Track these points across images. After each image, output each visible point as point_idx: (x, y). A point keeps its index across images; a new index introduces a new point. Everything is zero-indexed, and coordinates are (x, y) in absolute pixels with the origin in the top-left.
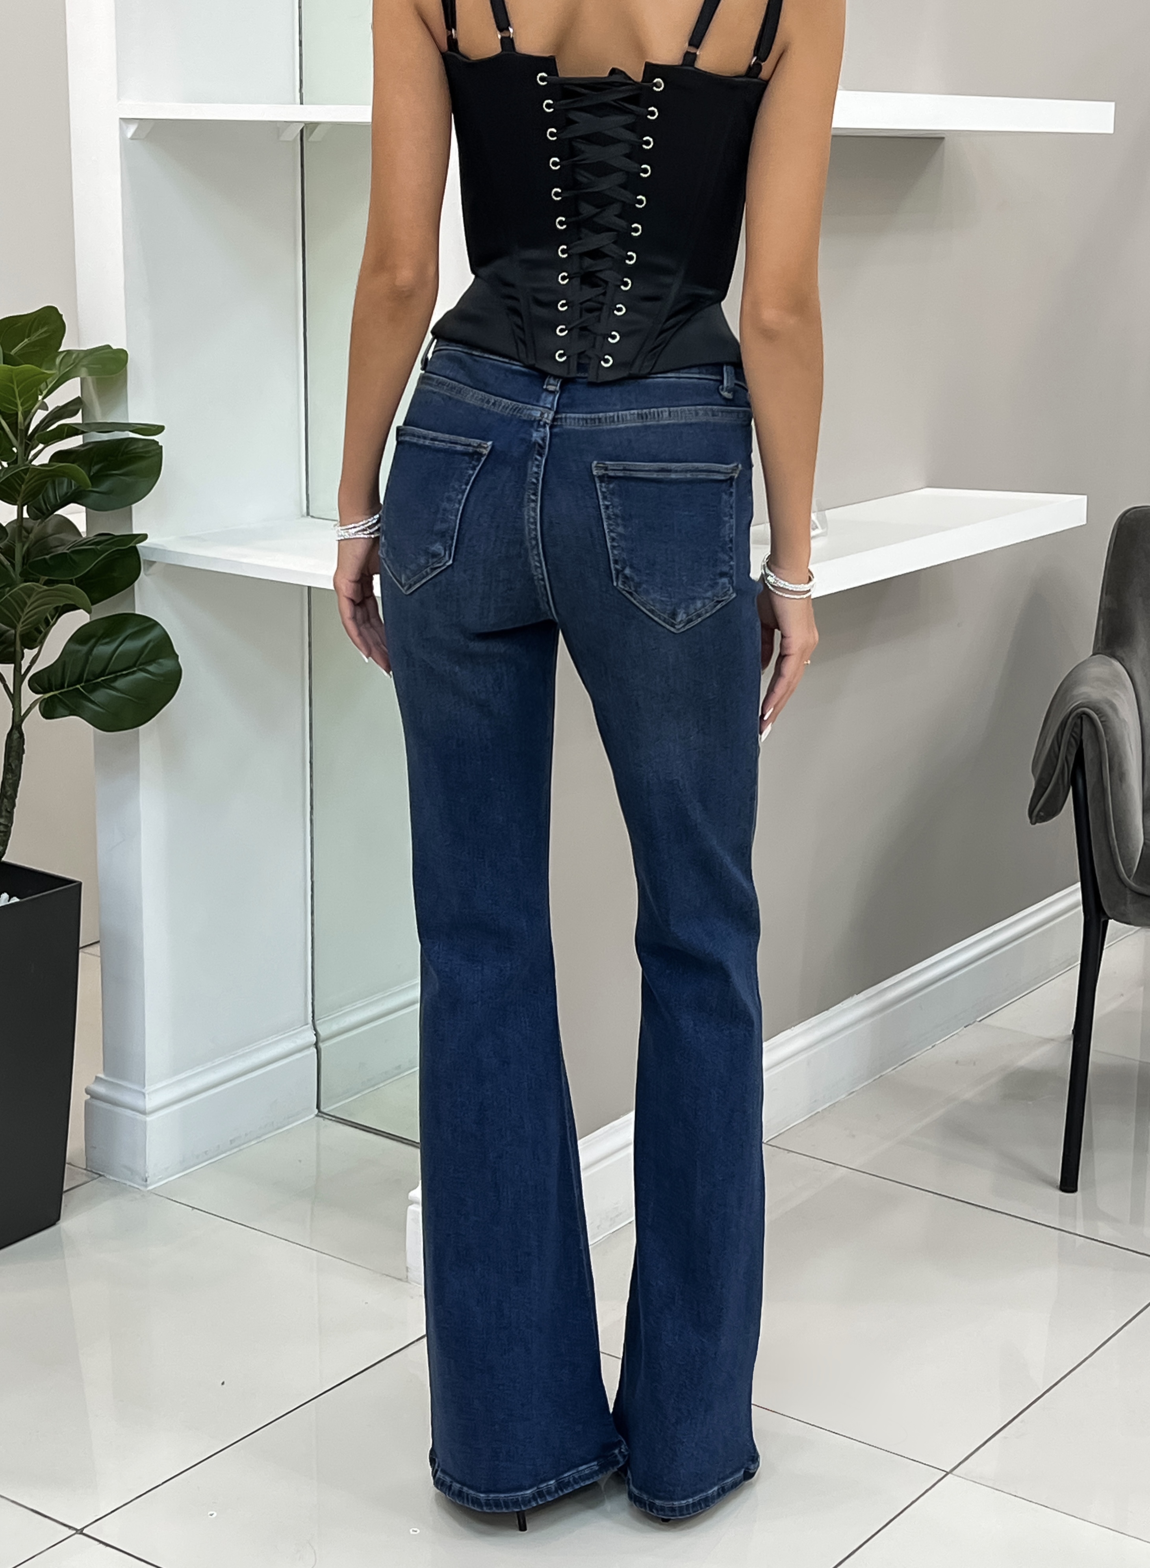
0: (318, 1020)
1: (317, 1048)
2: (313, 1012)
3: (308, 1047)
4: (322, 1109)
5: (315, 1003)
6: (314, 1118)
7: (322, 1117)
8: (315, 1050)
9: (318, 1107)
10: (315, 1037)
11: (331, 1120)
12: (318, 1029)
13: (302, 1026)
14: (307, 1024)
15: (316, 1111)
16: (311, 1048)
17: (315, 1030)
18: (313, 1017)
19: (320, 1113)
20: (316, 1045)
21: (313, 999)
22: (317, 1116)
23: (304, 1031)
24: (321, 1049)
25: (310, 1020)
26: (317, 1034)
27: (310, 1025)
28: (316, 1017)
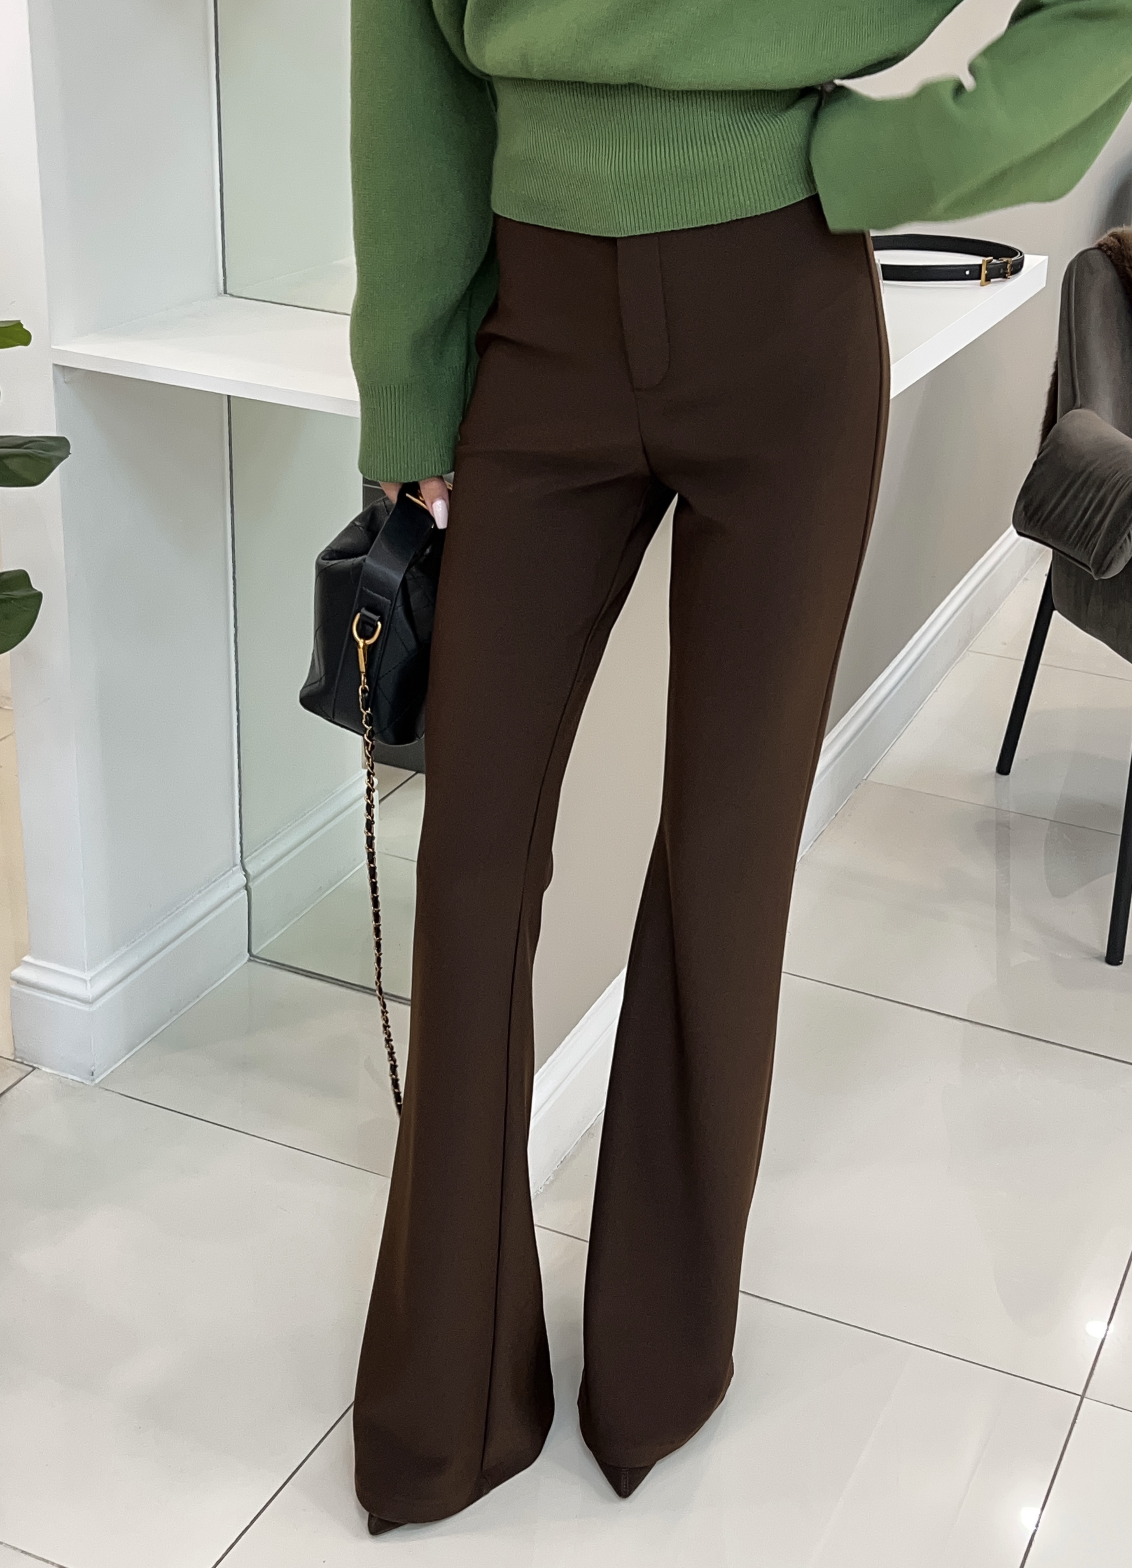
0: (246, 858)
1: (246, 889)
2: (242, 852)
3: (237, 891)
4: (254, 952)
5: (243, 841)
6: (246, 963)
7: (258, 962)
8: (246, 892)
9: (249, 951)
10: (245, 879)
11: (266, 964)
12: (247, 868)
13: (231, 869)
14: (235, 865)
15: (248, 955)
16: (242, 891)
17: (245, 870)
18: (242, 857)
19: (253, 958)
20: (247, 887)
21: (241, 838)
22: (249, 960)
23: (233, 874)
24: (250, 889)
25: (238, 861)
26: (247, 875)
27: (239, 866)
28: (244, 855)
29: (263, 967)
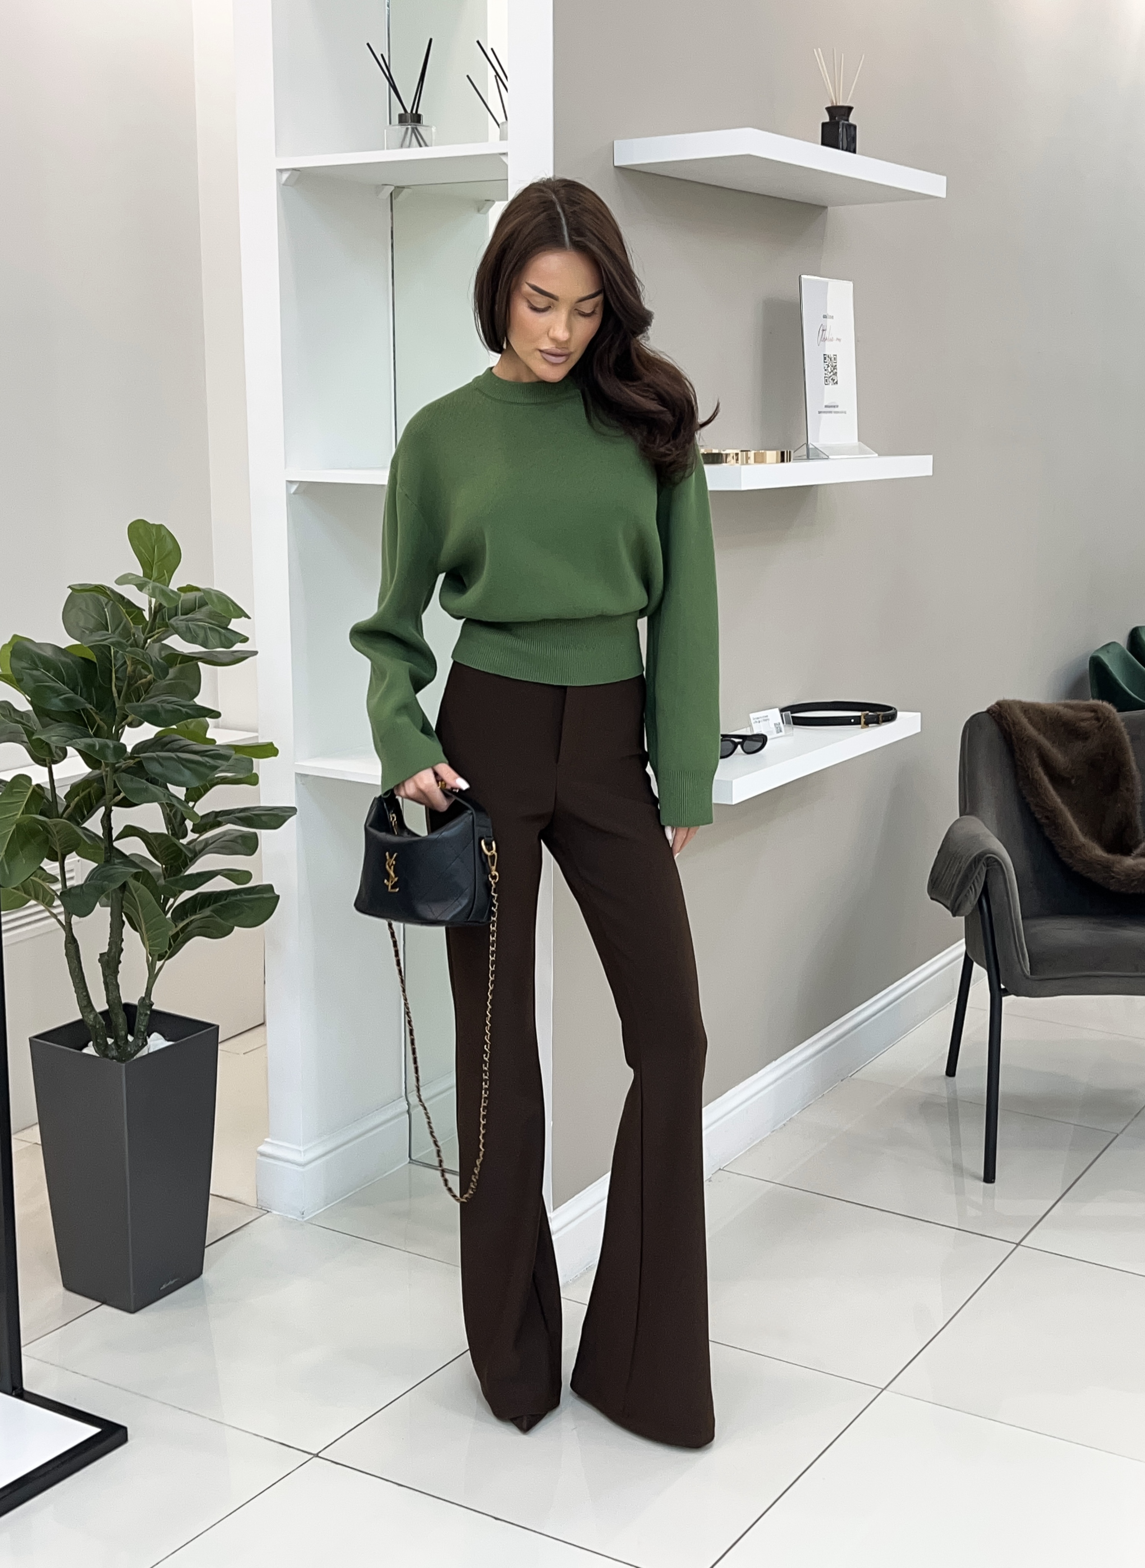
1: (409, 1114)
2: (406, 1088)
3: (401, 1114)
4: (413, 1158)
5: (407, 1082)
6: (406, 1164)
7: (413, 1163)
8: (408, 1116)
9: (410, 1155)
10: (407, 1106)
11: (420, 1165)
12: (409, 1100)
13: (398, 1099)
14: (402, 1097)
15: (409, 1159)
16: (405, 1115)
17: (407, 1100)
18: (406, 1092)
19: (412, 1161)
20: (408, 1112)
21: (406, 1079)
22: (409, 1163)
23: (400, 1101)
24: (411, 1114)
25: (403, 1094)
26: (408, 1104)
27: (404, 1097)
28: (408, 1092)
29: (419, 1167)
